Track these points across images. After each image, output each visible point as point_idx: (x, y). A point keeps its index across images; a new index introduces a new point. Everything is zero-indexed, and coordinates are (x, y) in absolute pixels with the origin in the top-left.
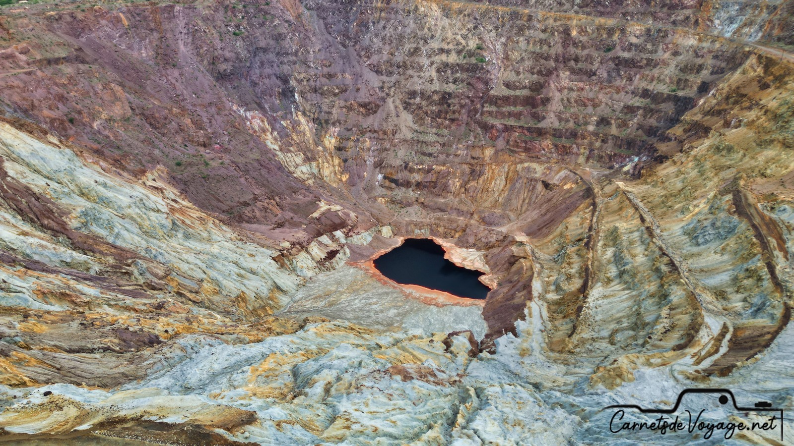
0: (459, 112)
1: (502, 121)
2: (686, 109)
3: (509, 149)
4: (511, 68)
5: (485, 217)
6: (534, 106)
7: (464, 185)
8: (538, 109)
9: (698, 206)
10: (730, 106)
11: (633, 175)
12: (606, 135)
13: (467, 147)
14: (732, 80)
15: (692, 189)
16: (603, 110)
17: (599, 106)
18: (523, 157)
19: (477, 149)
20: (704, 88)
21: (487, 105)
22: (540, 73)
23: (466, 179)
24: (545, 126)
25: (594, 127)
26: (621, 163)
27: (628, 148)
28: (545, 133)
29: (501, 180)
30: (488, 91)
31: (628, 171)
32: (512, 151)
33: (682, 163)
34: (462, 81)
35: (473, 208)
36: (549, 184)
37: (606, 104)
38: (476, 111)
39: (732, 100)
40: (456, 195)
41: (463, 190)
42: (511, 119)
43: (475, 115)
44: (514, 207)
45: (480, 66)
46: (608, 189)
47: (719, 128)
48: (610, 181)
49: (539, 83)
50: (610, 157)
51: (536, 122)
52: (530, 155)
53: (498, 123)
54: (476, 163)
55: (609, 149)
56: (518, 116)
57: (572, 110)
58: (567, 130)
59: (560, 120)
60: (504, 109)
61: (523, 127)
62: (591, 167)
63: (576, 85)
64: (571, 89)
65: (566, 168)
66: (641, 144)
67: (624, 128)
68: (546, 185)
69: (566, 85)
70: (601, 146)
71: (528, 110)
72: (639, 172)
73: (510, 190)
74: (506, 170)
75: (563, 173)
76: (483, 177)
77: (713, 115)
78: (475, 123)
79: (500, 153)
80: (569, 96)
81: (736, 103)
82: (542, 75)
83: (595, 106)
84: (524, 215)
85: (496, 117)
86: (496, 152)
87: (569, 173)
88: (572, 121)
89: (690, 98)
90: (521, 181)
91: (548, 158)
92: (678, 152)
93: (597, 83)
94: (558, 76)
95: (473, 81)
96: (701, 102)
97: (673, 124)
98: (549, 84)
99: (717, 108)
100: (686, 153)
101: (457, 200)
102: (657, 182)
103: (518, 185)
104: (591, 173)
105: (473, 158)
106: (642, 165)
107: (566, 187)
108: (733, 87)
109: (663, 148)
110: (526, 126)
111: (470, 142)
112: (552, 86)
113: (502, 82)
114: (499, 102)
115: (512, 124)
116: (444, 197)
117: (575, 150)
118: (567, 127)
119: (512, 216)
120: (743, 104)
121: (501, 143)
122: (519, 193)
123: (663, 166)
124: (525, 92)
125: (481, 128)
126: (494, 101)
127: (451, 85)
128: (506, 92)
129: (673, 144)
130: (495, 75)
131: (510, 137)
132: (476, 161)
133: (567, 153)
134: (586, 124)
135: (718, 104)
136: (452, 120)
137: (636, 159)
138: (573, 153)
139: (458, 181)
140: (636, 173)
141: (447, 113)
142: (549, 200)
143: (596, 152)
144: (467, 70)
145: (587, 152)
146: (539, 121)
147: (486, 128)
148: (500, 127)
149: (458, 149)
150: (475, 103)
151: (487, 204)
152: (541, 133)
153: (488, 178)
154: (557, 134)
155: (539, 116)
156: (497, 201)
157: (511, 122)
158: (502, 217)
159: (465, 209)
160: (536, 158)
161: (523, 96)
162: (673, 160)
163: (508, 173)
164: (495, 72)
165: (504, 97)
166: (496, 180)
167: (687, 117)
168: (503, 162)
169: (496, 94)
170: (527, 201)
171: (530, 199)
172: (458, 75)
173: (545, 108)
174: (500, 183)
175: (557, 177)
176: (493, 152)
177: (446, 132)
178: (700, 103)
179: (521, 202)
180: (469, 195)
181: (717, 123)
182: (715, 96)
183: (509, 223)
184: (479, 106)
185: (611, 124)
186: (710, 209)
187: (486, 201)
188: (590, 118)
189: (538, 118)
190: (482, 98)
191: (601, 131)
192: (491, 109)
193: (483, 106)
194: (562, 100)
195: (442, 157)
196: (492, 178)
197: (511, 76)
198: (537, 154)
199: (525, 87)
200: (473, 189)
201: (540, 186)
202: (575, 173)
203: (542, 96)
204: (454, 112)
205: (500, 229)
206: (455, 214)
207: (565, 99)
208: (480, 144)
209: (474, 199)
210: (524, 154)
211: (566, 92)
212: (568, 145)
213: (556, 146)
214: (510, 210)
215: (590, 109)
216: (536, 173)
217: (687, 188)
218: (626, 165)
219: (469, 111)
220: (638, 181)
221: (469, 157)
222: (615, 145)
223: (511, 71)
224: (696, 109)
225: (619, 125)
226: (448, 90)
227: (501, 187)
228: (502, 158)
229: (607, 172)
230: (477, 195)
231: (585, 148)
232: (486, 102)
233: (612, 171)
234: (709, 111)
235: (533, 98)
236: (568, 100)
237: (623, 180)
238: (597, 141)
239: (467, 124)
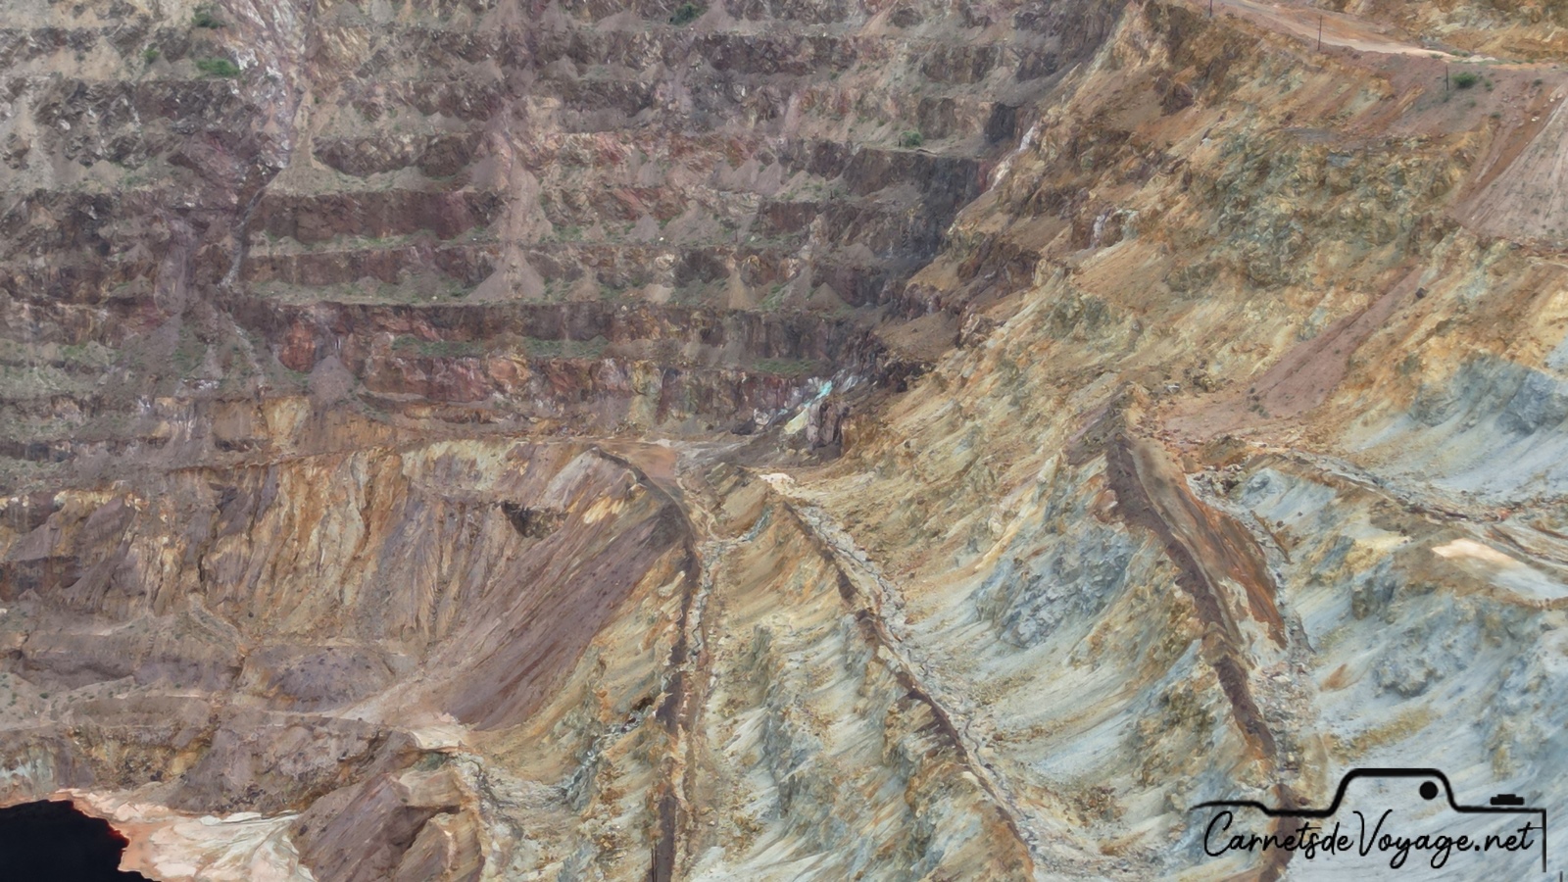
0: (150, 272)
1: (329, 294)
2: (958, 201)
3: (368, 398)
4: (340, 92)
5: (289, 672)
6: (445, 228)
7: (195, 557)
8: (460, 239)
9: (1016, 515)
10: (1087, 175)
11: (820, 444)
12: (711, 313)
13: (197, 407)
14: (1079, 94)
15: (996, 460)
16: (693, 227)
17: (679, 213)
18: (422, 424)
19: (237, 407)
20: (1004, 126)
21: (262, 235)
22: (450, 105)
23: (202, 533)
24: (493, 301)
25: (671, 289)
26: (778, 407)
27: (795, 353)
28: (498, 327)
29: (346, 519)
30: (261, 182)
31: (803, 432)
32: (381, 405)
33: (964, 381)
34: (152, 150)
35: (241, 644)
36: (529, 513)
37: (703, 204)
38: (221, 264)
39: (1087, 156)
40: (162, 602)
41: (192, 577)
42: (362, 282)
43: (217, 280)
44: (405, 618)
45: (216, 90)
46: (738, 504)
47: (1062, 249)
48: (742, 473)
49: (454, 142)
50: (737, 391)
51: (459, 287)
52: (451, 413)
53: (312, 302)
54: (240, 465)
55: (730, 362)
56: (387, 269)
57: (586, 235)
58: (575, 308)
59: (548, 272)
60: (331, 249)
61: (408, 309)
62: (673, 434)
63: (587, 144)
64: (573, 160)
65: (585, 448)
66: (832, 334)
67: (771, 284)
68: (521, 520)
69: (551, 145)
70: (703, 356)
71: (425, 244)
72: (837, 431)
73: (385, 554)
74: (363, 478)
75: (577, 466)
76: (271, 517)
77: (1038, 212)
78: (219, 306)
79: (333, 417)
80: (568, 185)
81: (1100, 163)
82: (462, 114)
83: (664, 214)
84: (448, 646)
85: (303, 281)
86: (318, 414)
87: (597, 461)
88: (589, 275)
89: (965, 162)
90: (422, 516)
91: (519, 416)
92: (948, 346)
93: (659, 134)
94: (519, 114)
95: (196, 148)
96: (1001, 171)
97: (925, 255)
98: (490, 144)
99: (1046, 186)
100: (974, 345)
101: (169, 620)
102: (893, 456)
103: (413, 532)
104: (678, 455)
105: (226, 446)
106: (842, 405)
107: (589, 518)
108: (1088, 113)
109: (902, 338)
110: (422, 304)
111: (205, 386)
112: (504, 151)
113: (311, 148)
114: (307, 221)
115: (368, 300)
116: (113, 618)
117: (614, 379)
118: (574, 298)
119: (400, 653)
120: (1122, 165)
121: (331, 379)
122: (419, 559)
123: (909, 399)
124: (406, 180)
125: (243, 324)
126: (289, 217)
127: (103, 167)
128: (332, 183)
129: (931, 321)
130: (280, 122)
131: (364, 349)
132: (238, 456)
133: (584, 394)
134: (642, 279)
135: (1049, 172)
136: (125, 305)
137: (825, 389)
138: (608, 392)
139: (169, 545)
140: (829, 436)
141: (97, 277)
142: (536, 574)
143: (686, 376)
144: (167, 108)
145: (656, 381)
146: (470, 285)
147: (266, 323)
148: (321, 315)
149: (156, 415)
150: (212, 232)
151: (298, 622)
152: (481, 326)
153: (291, 517)
154: (540, 324)
155: (467, 264)
156: (335, 605)
157: (366, 294)
158: (361, 663)
159: (206, 652)
160: (475, 424)
161: (399, 194)
162: (938, 376)
163: (371, 490)
164: (282, 108)
165: (323, 200)
166: (324, 523)
167: (964, 226)
168: (346, 449)
169: (290, 191)
170: (453, 589)
171: (466, 578)
172: (131, 127)
173: (486, 233)
174: (344, 530)
175: (556, 484)
176: (302, 415)
177: (102, 352)
178: (999, 176)
179: (430, 597)
180: (220, 594)
181: (1053, 236)
182: (1038, 147)
183: (388, 684)
184: (229, 242)
185: (726, 274)
186: (1048, 518)
187: (291, 608)
188: (651, 258)
189: (465, 272)
190: (239, 210)
191: (693, 301)
192: (277, 252)
193: (246, 244)
194: (546, 199)
195: (92, 456)
196: (310, 516)
197: (348, 125)
198: (477, 404)
199: (402, 162)
200: (233, 569)
201: (497, 527)
202: (618, 461)
203: (470, 189)
204: (128, 272)
205: (351, 715)
206: (162, 680)
207: (556, 196)
208: (250, 387)
209: (240, 610)
210: (425, 412)
211: (555, 170)
212: (585, 363)
213: (541, 369)
214: (391, 634)
215: (648, 228)
216: (477, 477)
217: (979, 462)
218: (792, 414)
219: (193, 266)
220: (837, 464)
221: (207, 444)
222: (748, 346)
223: (342, 103)
224: (987, 199)
225: (754, 274)
226: (92, 188)
227: (349, 548)
228: (342, 433)
229: (733, 446)
230: (252, 589)
231: (647, 369)
232: (257, 224)
233: (748, 439)
234: (1026, 201)
235: (435, 199)
236: (567, 198)
237: (789, 466)
238: (686, 340)
239: (188, 315)
